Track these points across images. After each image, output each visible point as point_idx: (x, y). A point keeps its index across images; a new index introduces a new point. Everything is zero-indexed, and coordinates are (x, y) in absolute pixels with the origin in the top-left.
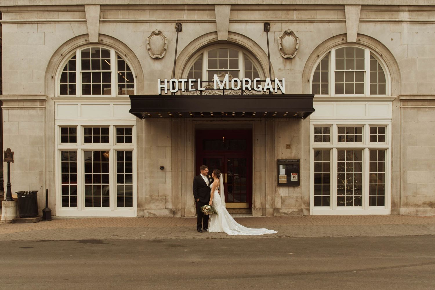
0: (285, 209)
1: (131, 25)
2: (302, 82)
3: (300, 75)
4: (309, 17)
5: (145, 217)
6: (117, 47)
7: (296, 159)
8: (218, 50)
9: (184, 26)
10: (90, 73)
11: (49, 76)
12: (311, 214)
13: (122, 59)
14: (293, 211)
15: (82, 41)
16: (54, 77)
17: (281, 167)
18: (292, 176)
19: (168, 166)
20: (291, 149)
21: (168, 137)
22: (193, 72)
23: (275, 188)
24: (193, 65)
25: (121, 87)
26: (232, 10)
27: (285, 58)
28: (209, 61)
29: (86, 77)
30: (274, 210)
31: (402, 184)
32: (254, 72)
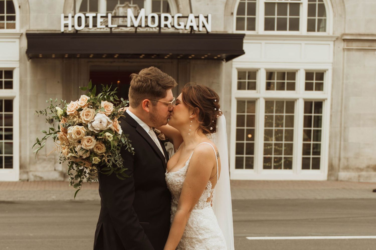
2: (224, 15)
3: (221, 7)
5: (29, 181)
12: (232, 178)
21: (58, 82)
31: (342, 143)
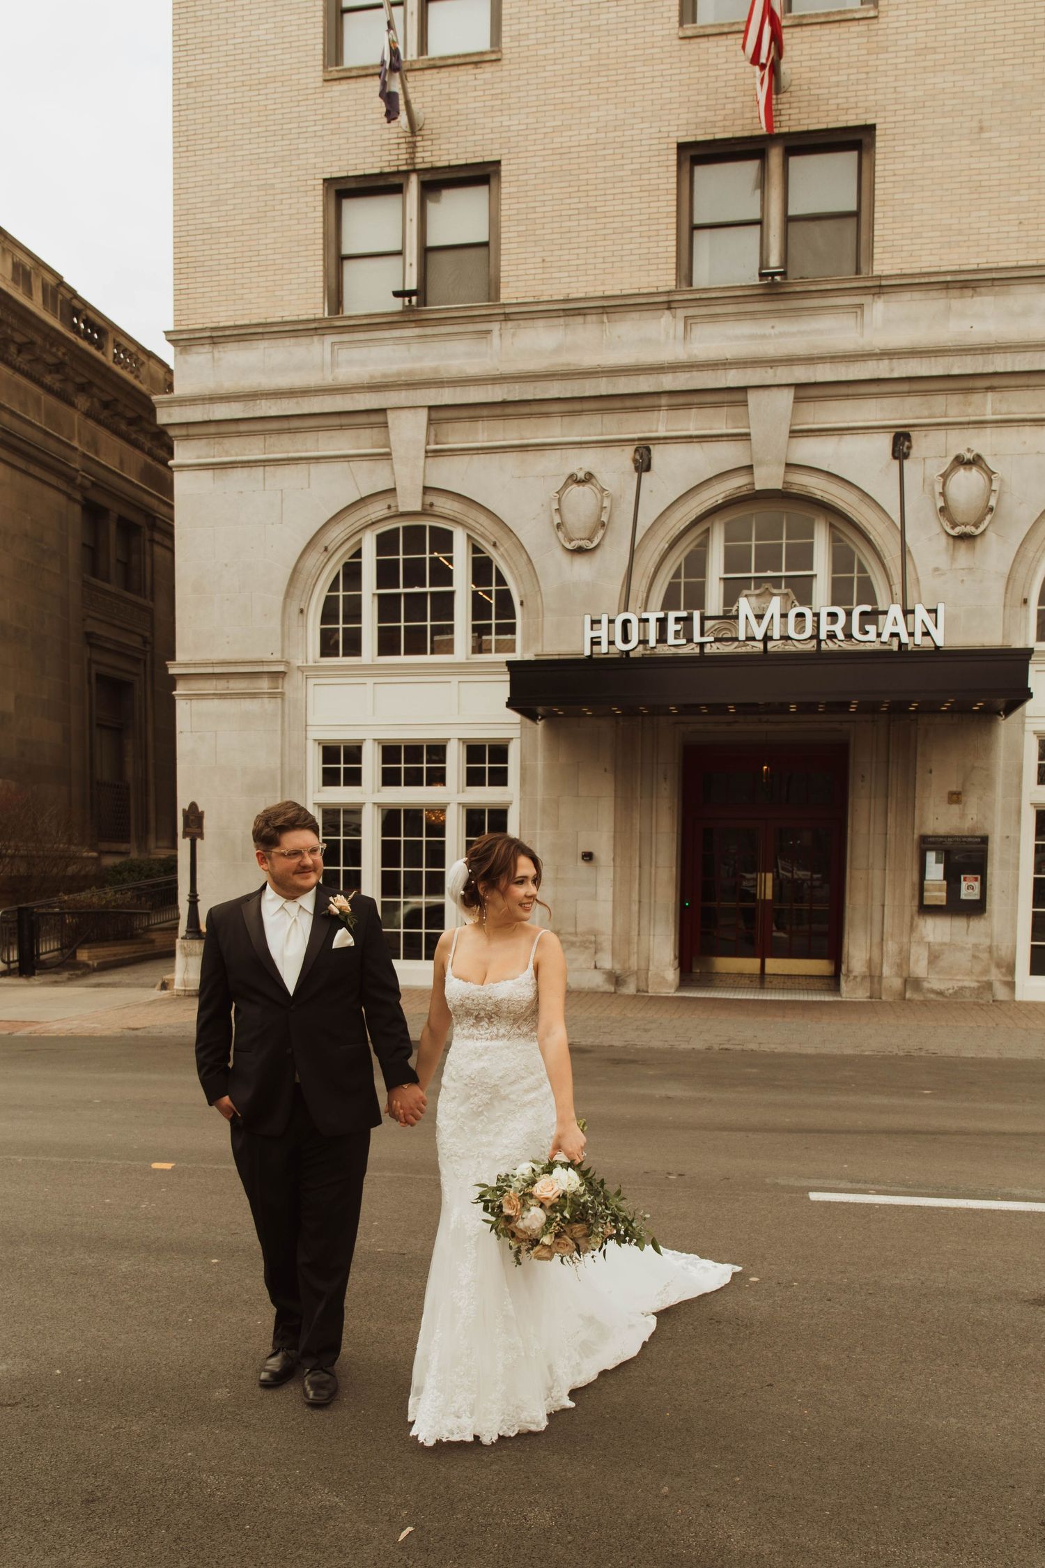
0: (940, 980)
1: (510, 459)
2: (1004, 606)
3: (998, 587)
4: (1033, 409)
6: (470, 522)
7: (978, 833)
8: (755, 518)
9: (659, 455)
10: (399, 595)
11: (294, 609)
12: (1019, 996)
13: (483, 553)
14: (962, 988)
15: (378, 510)
16: (305, 611)
17: (931, 857)
18: (964, 885)
19: (604, 852)
20: (965, 805)
22: (680, 583)
23: (912, 918)
24: (680, 565)
25: (479, 631)
26: (797, 400)
27: (954, 537)
28: (728, 552)
29: (387, 607)
30: (906, 981)
32: (859, 578)
